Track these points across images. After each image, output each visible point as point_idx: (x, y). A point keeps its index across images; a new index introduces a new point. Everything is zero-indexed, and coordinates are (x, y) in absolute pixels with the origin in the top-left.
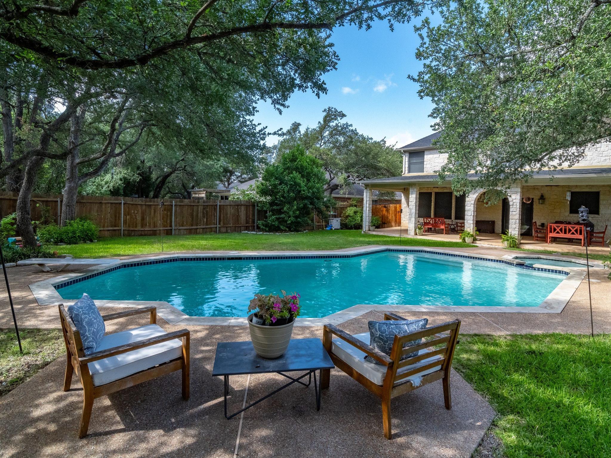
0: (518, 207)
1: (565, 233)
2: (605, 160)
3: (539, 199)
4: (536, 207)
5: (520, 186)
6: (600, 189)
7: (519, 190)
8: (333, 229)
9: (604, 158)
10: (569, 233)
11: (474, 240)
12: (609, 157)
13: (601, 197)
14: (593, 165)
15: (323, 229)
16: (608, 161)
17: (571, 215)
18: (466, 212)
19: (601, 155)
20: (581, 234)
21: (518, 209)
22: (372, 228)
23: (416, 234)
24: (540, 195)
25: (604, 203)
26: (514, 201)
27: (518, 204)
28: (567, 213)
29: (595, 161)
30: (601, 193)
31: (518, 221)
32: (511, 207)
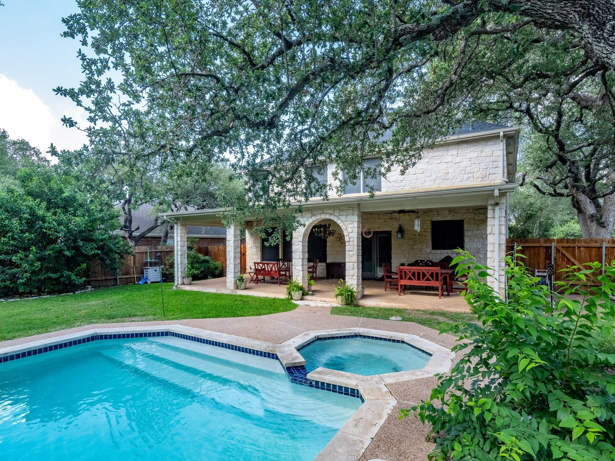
0: (356, 243)
1: (419, 279)
2: (469, 178)
3: (397, 232)
4: (394, 242)
5: (356, 213)
6: (464, 217)
7: (356, 218)
8: (149, 282)
9: (467, 176)
10: (423, 278)
11: (303, 295)
12: (472, 175)
13: (466, 227)
14: (456, 185)
15: (134, 283)
16: (471, 179)
17: (434, 251)
18: (293, 254)
19: (463, 172)
20: (437, 280)
21: (356, 248)
22: (186, 281)
23: (237, 288)
24: (398, 226)
25: (469, 234)
26: (351, 235)
27: (355, 240)
28: (429, 249)
29: (458, 180)
30: (465, 222)
31: (356, 264)
32: (347, 243)
